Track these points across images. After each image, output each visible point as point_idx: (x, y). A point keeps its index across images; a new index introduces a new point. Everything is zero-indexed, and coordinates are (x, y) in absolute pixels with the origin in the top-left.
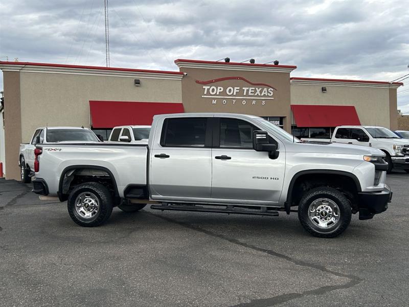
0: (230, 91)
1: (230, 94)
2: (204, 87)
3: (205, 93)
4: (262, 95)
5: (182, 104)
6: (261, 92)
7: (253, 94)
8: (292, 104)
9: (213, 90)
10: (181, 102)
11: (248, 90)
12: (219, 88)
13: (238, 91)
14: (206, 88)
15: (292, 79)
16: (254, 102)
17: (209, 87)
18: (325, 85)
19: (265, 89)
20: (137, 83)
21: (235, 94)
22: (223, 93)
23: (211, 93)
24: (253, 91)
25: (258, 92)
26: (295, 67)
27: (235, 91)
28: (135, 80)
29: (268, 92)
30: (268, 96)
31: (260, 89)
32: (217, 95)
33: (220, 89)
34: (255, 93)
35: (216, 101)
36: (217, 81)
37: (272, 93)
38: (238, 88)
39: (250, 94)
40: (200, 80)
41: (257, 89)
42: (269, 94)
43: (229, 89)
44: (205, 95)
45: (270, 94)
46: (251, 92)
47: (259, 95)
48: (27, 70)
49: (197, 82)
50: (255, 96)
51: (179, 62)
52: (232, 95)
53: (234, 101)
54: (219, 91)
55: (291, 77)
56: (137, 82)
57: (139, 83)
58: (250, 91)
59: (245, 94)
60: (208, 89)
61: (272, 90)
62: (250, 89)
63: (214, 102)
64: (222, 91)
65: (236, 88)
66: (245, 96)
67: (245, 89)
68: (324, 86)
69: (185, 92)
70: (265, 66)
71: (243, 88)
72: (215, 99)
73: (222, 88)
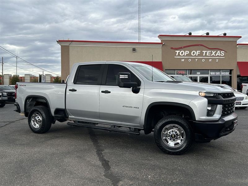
0: (194, 53)
1: (193, 55)
2: (176, 51)
3: (177, 55)
4: (216, 55)
5: (161, 62)
6: (215, 54)
7: (210, 55)
8: (238, 61)
9: (182, 53)
10: (161, 61)
11: (206, 53)
12: (186, 51)
13: (199, 53)
14: (178, 52)
15: (238, 44)
16: (210, 60)
17: (179, 51)
19: (219, 52)
20: (133, 50)
21: (197, 55)
22: (189, 55)
23: (181, 55)
24: (210, 53)
25: (213, 54)
26: (241, 37)
27: (197, 53)
28: (133, 48)
29: (221, 53)
30: (220, 56)
31: (215, 52)
32: (185, 56)
33: (187, 52)
34: (211, 54)
35: (184, 60)
36: (185, 47)
37: (223, 54)
38: (200, 51)
39: (207, 55)
40: (174, 47)
41: (213, 52)
42: (221, 55)
43: (193, 52)
44: (177, 56)
45: (222, 54)
46: (209, 54)
47: (214, 55)
48: (73, 44)
49: (172, 48)
50: (212, 56)
51: (160, 36)
52: (195, 56)
53: (196, 60)
54: (186, 53)
56: (134, 50)
57: (135, 50)
59: (204, 55)
61: (224, 52)
62: (208, 51)
63: (183, 60)
64: (188, 53)
65: (198, 52)
67: (204, 52)
70: (218, 37)
71: (203, 51)
72: (183, 58)
73: (188, 52)
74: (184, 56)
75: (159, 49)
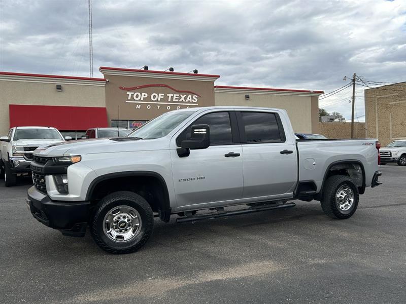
0: (154, 97)
1: (154, 100)
2: (128, 93)
3: (129, 98)
4: (187, 101)
5: (105, 108)
6: (185, 98)
7: (177, 100)
9: (137, 96)
10: (104, 107)
11: (172, 97)
12: (143, 94)
13: (163, 97)
14: (130, 94)
15: (215, 87)
16: (178, 108)
17: (133, 93)
18: (248, 93)
19: (190, 96)
20: (57, 89)
21: (159, 100)
22: (148, 99)
23: (135, 98)
24: (178, 98)
25: (183, 99)
26: (219, 77)
27: (160, 97)
28: (57, 86)
29: (192, 99)
30: (192, 102)
31: (185, 96)
33: (145, 95)
35: (140, 106)
37: (197, 100)
38: (163, 95)
39: (174, 100)
40: (124, 86)
41: (181, 95)
42: (193, 100)
43: (153, 95)
44: (129, 100)
45: (195, 100)
46: (176, 99)
47: (184, 101)
49: (121, 88)
50: (180, 102)
51: (102, 69)
52: (157, 101)
53: (159, 106)
54: (143, 97)
55: (215, 85)
56: (59, 88)
57: (60, 89)
58: (175, 98)
59: (169, 100)
60: (132, 95)
61: (197, 96)
62: (175, 95)
63: (138, 107)
64: (146, 96)
65: (160, 95)
66: (169, 102)
67: (170, 95)
68: (247, 94)
70: (188, 74)
71: (168, 95)
72: (139, 104)
73: (146, 95)
74: (140, 100)
75: (101, 89)
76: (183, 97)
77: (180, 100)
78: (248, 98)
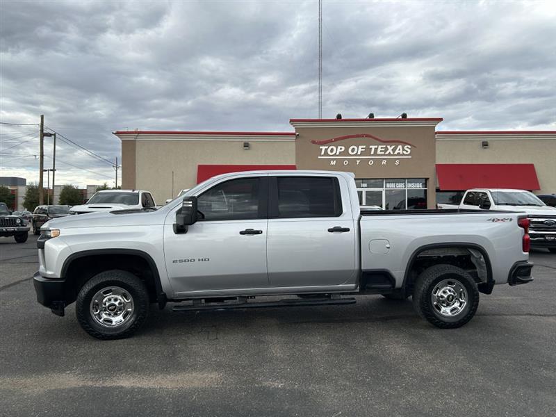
0: (353, 150)
1: (352, 154)
2: (321, 147)
3: (323, 153)
4: (396, 153)
5: (295, 166)
6: (394, 150)
7: (383, 153)
8: (439, 162)
9: (332, 150)
10: (294, 164)
11: (376, 149)
12: (339, 147)
13: (364, 150)
14: (324, 148)
15: (436, 133)
16: (384, 162)
17: (327, 147)
18: (487, 139)
19: (400, 147)
20: (245, 146)
21: (359, 153)
22: (345, 153)
23: (329, 153)
24: (384, 149)
26: (441, 120)
27: (360, 150)
28: (245, 143)
29: (403, 150)
30: (403, 155)
31: (393, 147)
32: (337, 156)
33: (341, 149)
34: (385, 151)
35: (335, 162)
37: (409, 151)
38: (365, 147)
39: (379, 152)
40: (317, 140)
41: (388, 147)
42: (405, 152)
44: (322, 156)
45: (407, 151)
46: (381, 151)
47: (392, 153)
48: (141, 138)
49: (314, 142)
50: (387, 155)
51: (293, 121)
52: (356, 155)
53: (358, 161)
54: (339, 150)
55: (436, 131)
56: (246, 145)
57: (248, 147)
58: (379, 150)
59: (372, 153)
60: (326, 150)
61: (409, 147)
62: (380, 147)
63: (333, 163)
64: (343, 150)
65: (360, 147)
66: (372, 155)
67: (373, 147)
68: (485, 140)
69: (299, 153)
70: (397, 120)
71: (371, 147)
72: (333, 160)
73: (343, 148)
74: (335, 155)
75: (291, 144)
76: (390, 149)
77: (387, 153)
78: (487, 145)
